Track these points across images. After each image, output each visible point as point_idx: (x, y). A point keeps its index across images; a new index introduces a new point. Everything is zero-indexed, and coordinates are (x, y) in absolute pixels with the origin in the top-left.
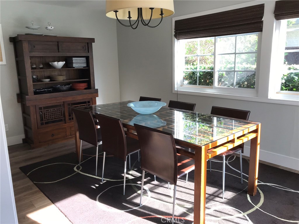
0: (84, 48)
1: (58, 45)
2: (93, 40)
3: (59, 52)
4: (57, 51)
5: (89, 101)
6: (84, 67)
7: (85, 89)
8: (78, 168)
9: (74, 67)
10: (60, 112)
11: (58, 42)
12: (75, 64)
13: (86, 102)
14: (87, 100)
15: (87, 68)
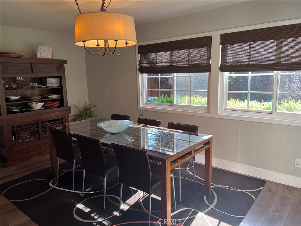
0: (58, 69)
1: (32, 66)
2: (65, 62)
3: (33, 73)
4: (31, 72)
5: (63, 118)
6: (58, 86)
7: (58, 107)
8: (53, 184)
9: (48, 87)
10: (33, 130)
11: (31, 64)
12: (49, 84)
13: (59, 119)
14: (60, 118)
15: (60, 87)
